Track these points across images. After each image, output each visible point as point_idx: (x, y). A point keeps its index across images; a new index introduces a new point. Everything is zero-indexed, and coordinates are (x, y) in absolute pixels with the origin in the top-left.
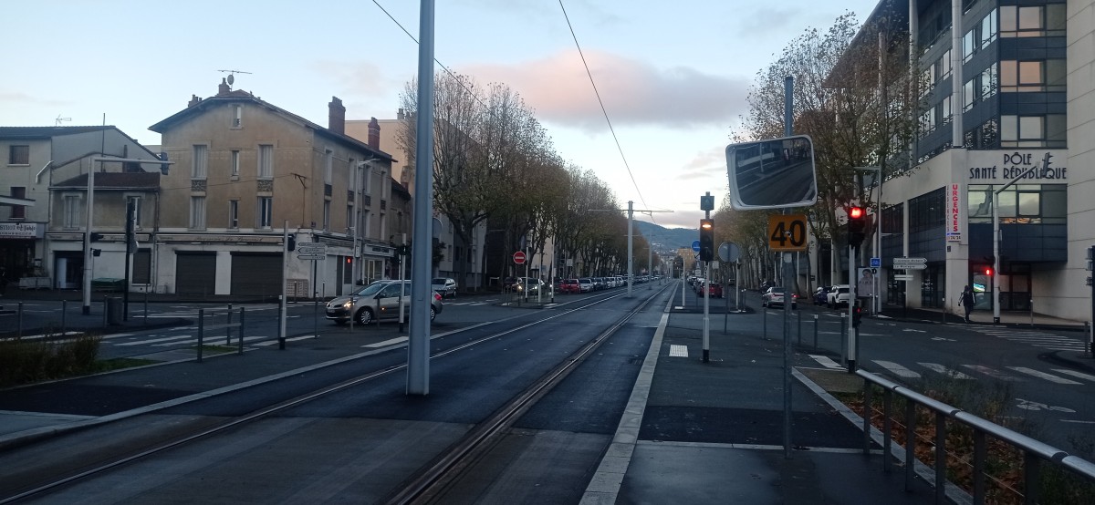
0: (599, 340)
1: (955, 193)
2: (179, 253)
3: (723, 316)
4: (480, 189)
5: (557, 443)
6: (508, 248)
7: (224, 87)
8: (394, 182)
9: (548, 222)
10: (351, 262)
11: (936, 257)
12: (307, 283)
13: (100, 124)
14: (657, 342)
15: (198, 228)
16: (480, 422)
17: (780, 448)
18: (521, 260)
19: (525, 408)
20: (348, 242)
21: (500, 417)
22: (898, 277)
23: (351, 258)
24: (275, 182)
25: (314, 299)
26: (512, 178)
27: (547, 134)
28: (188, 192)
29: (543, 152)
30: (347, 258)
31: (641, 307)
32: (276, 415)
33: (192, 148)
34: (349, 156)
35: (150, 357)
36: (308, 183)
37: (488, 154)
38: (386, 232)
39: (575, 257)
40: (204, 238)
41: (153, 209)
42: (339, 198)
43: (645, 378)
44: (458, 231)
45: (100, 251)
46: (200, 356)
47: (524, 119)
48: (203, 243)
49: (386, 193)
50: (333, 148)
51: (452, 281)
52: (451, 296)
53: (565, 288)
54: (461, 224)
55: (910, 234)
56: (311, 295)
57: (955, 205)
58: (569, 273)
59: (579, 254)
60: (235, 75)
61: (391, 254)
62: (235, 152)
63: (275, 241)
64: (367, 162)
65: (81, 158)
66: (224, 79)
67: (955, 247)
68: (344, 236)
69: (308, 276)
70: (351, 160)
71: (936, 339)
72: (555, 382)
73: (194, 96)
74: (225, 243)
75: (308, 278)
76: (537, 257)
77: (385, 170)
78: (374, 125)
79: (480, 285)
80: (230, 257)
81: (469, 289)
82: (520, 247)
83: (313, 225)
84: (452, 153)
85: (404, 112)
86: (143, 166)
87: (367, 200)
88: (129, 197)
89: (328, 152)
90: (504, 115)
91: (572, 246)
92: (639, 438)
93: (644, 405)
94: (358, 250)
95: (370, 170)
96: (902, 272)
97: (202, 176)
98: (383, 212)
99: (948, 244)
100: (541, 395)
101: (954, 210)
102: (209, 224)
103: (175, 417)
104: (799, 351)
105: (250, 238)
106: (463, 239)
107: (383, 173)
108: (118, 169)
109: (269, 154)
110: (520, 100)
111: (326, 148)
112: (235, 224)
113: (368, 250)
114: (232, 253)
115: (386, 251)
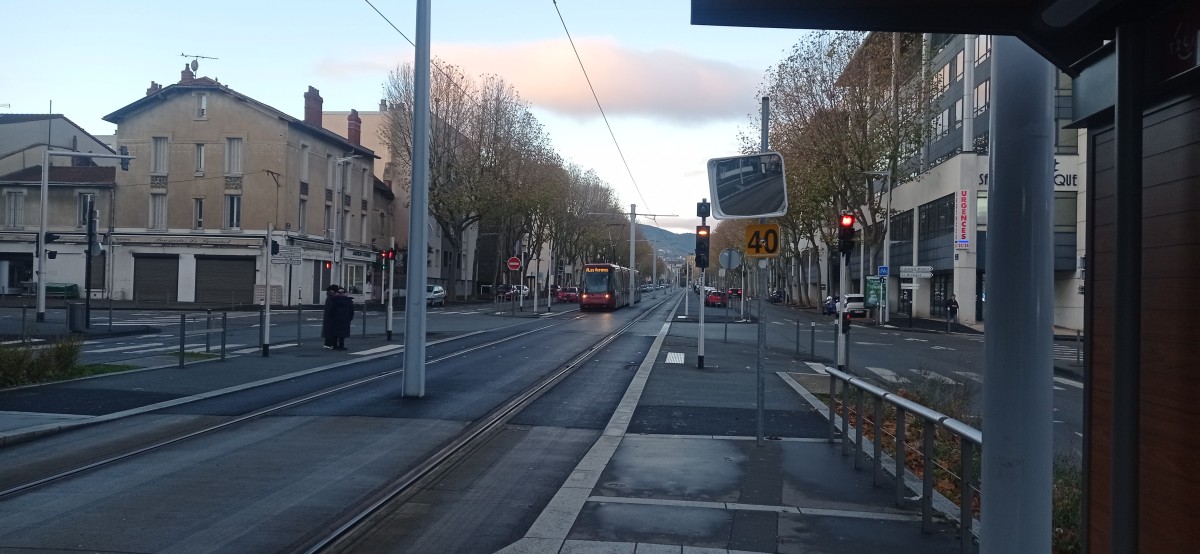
0: (596, 348)
1: (964, 200)
2: (137, 256)
3: (724, 325)
4: (472, 189)
5: (549, 437)
6: (501, 252)
7: (187, 74)
8: (376, 181)
9: (545, 226)
10: (330, 267)
11: (943, 266)
12: (281, 290)
13: (46, 112)
14: (654, 350)
15: (158, 227)
16: (476, 420)
17: (755, 438)
18: (516, 267)
19: (520, 408)
20: (326, 245)
21: (496, 416)
22: (904, 286)
23: (330, 263)
24: (245, 178)
25: (289, 307)
26: (506, 177)
27: (545, 130)
28: (147, 189)
29: (540, 149)
30: (325, 262)
31: (642, 317)
32: (274, 415)
33: (152, 141)
34: (328, 151)
35: (128, 362)
36: (281, 181)
37: (480, 151)
38: (367, 235)
39: (575, 264)
40: (164, 239)
41: (107, 207)
42: (316, 197)
43: (639, 382)
44: (446, 234)
45: (56, 253)
46: (182, 362)
47: (520, 114)
48: (164, 245)
49: (368, 193)
50: (309, 142)
51: (440, 288)
52: (440, 305)
53: (563, 297)
54: (449, 226)
55: (919, 241)
56: (285, 303)
57: (964, 212)
58: (568, 281)
59: (579, 261)
60: (199, 61)
61: (373, 258)
62: (199, 145)
63: (245, 243)
64: (348, 159)
65: (24, 150)
66: (187, 65)
67: (962, 255)
68: (322, 239)
69: (282, 282)
70: (329, 156)
71: (936, 348)
72: (549, 386)
73: (153, 82)
74: (189, 245)
75: (281, 283)
76: (533, 264)
77: (367, 167)
78: (355, 118)
79: (470, 293)
80: (194, 260)
81: (458, 297)
82: (514, 252)
83: (288, 227)
84: (440, 150)
85: (387, 103)
86: (94, 160)
87: (347, 200)
88: (80, 194)
89: (304, 147)
90: (498, 110)
91: (571, 252)
92: (627, 432)
93: (635, 405)
94: (338, 254)
95: (350, 167)
96: (909, 280)
97: (163, 172)
98: (364, 212)
99: (956, 252)
100: (535, 397)
101: (962, 217)
102: (170, 225)
103: (174, 417)
104: (796, 359)
105: (218, 240)
106: (452, 243)
107: (364, 170)
108: (68, 163)
109: (238, 148)
110: (515, 93)
111: (302, 142)
112: (200, 224)
113: (348, 254)
114: (197, 257)
115: (368, 255)
